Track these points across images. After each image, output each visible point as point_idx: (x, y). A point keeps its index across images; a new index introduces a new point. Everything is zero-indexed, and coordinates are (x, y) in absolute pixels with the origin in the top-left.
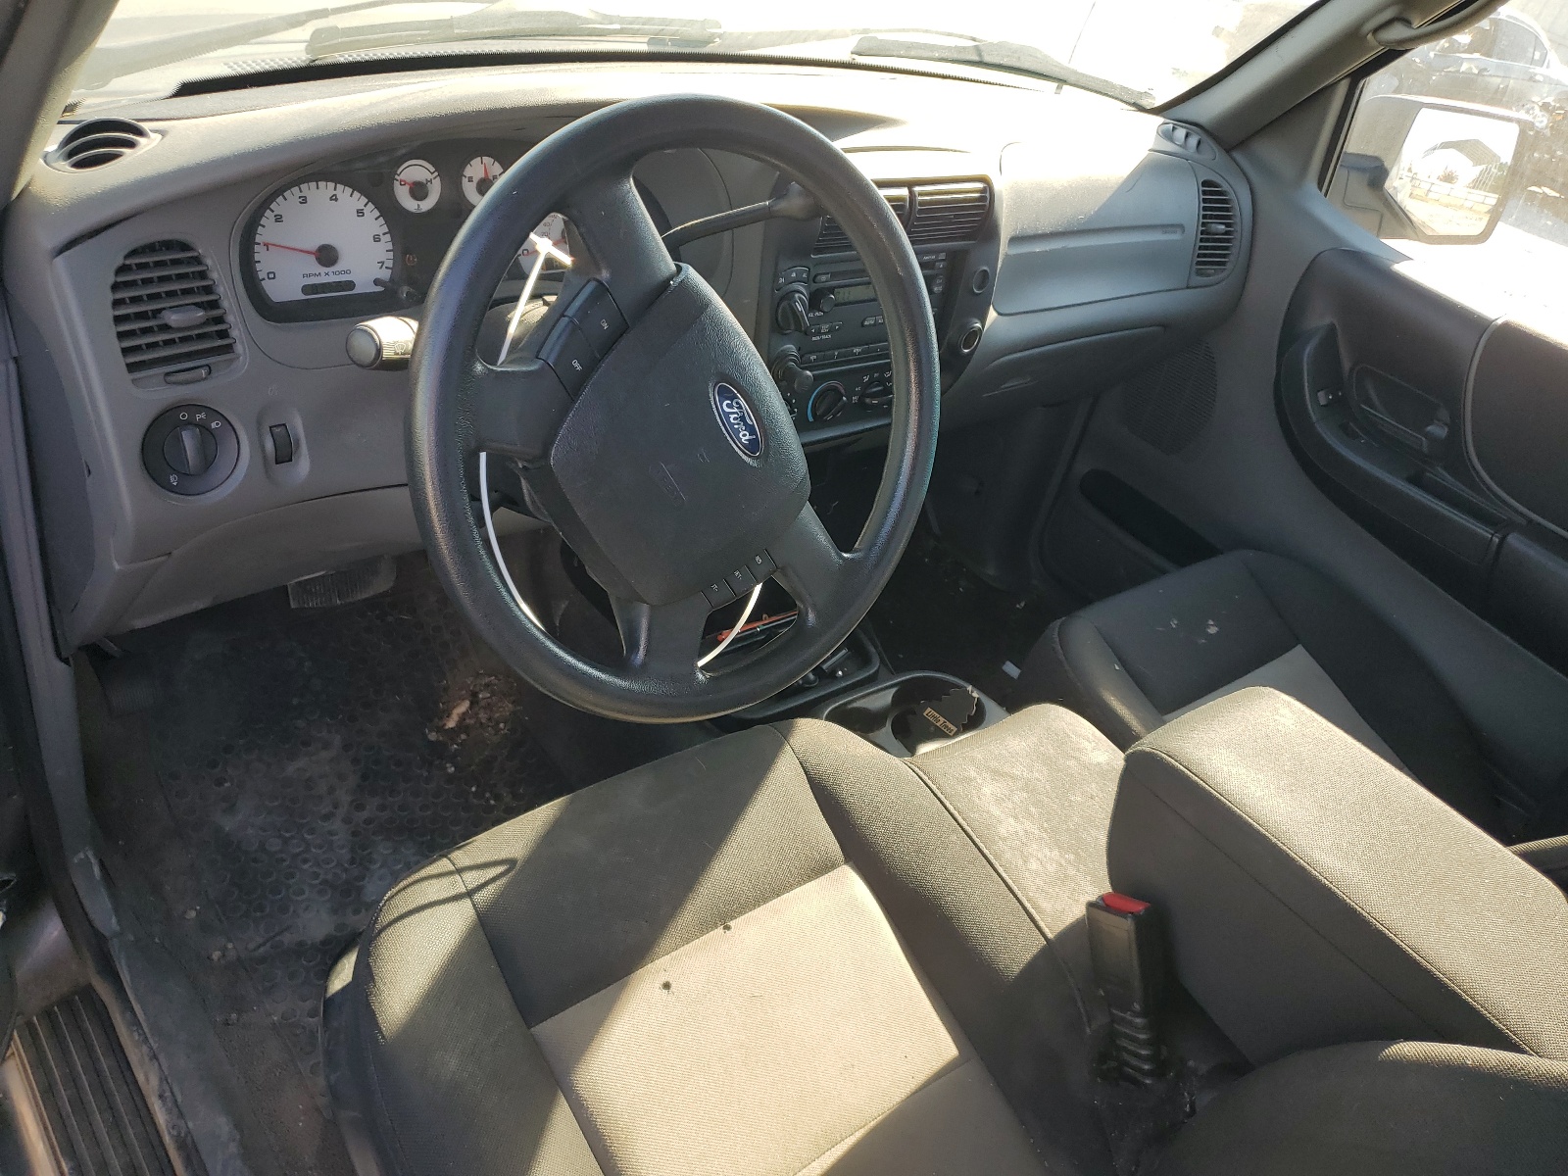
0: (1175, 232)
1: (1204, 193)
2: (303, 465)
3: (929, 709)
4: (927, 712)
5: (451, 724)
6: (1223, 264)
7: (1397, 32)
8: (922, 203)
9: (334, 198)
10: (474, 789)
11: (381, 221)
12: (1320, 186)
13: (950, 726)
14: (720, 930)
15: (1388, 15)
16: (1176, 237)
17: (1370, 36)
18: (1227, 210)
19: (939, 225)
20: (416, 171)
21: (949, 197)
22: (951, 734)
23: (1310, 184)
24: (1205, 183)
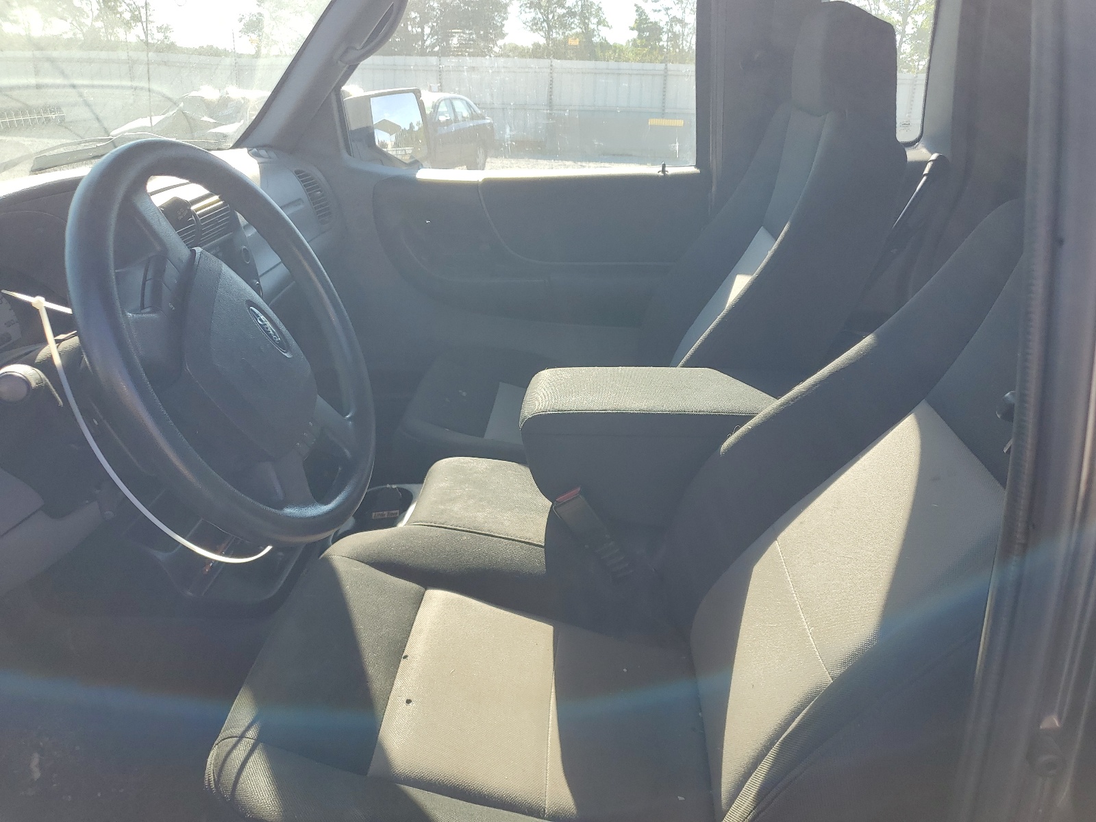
0: (300, 204)
1: (300, 176)
3: (374, 514)
4: (373, 516)
5: (37, 775)
6: (330, 214)
7: (352, 55)
8: (200, 215)
10: (99, 795)
13: (393, 512)
14: (403, 662)
15: (344, 47)
16: (301, 206)
17: (339, 62)
18: (314, 183)
19: (212, 227)
21: (203, 211)
22: (398, 515)
23: (345, 155)
24: (297, 173)
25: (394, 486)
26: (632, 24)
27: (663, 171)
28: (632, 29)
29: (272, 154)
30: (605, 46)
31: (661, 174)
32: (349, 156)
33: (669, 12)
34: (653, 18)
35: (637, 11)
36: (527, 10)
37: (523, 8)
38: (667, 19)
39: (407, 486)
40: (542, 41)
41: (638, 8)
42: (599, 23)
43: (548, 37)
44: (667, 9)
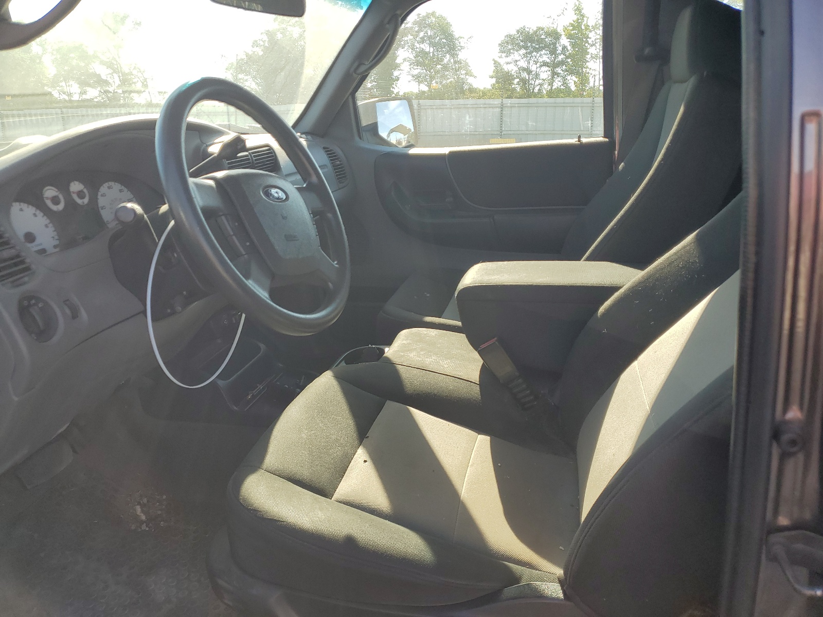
0: (326, 168)
1: (326, 151)
2: (84, 315)
6: (345, 177)
7: (362, 68)
9: (21, 210)
11: (45, 218)
12: (361, 139)
15: (356, 64)
17: (354, 74)
18: (335, 156)
19: (262, 165)
20: (50, 192)
23: (357, 138)
24: (324, 148)
25: (374, 346)
26: (491, 73)
27: (579, 141)
28: (492, 77)
29: (309, 137)
30: (472, 90)
31: (577, 142)
32: (360, 140)
33: (518, 63)
34: (506, 68)
35: (494, 63)
36: (415, 67)
37: (412, 66)
38: (516, 69)
39: (381, 347)
40: (425, 89)
41: (495, 62)
42: (467, 74)
43: (429, 86)
44: (517, 61)
